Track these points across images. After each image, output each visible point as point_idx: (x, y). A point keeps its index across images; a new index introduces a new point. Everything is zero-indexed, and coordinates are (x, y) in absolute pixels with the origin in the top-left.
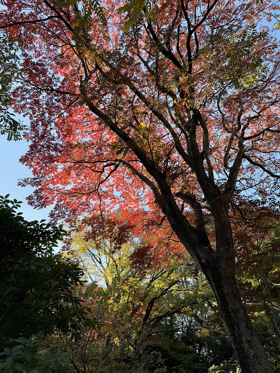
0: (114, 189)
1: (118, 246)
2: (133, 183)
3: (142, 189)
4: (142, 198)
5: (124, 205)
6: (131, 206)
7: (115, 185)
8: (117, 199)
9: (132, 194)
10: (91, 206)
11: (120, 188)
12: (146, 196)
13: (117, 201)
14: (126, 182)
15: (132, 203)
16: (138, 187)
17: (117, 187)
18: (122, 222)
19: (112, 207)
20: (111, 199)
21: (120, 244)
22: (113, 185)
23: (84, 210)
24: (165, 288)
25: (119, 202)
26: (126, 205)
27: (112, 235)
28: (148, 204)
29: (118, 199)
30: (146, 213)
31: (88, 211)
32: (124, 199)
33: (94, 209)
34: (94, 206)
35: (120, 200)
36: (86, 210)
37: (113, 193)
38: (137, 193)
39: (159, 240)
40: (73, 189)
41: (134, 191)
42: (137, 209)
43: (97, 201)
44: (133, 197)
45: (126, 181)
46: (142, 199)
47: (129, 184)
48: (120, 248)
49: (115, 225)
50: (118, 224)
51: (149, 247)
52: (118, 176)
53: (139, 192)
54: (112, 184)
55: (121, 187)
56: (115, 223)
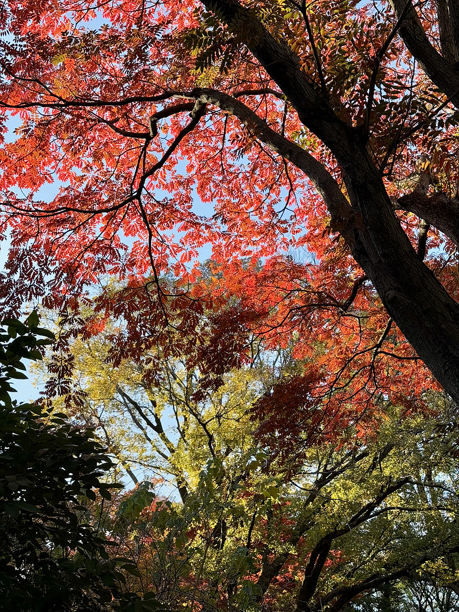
0: (194, 194)
1: (212, 376)
2: (253, 170)
3: (284, 190)
4: (285, 222)
5: (227, 246)
6: (250, 248)
7: (196, 181)
8: (203, 227)
9: (252, 209)
10: (122, 252)
11: (213, 190)
12: (299, 212)
13: (206, 234)
14: (232, 169)
15: (254, 239)
16: (271, 186)
17: (202, 187)
18: (222, 301)
19: (191, 253)
20: (185, 228)
21: (220, 371)
22: (190, 181)
23: (100, 266)
24: (365, 502)
25: (213, 237)
26: (235, 247)
27: (192, 343)
28: (306, 239)
29: (208, 227)
30: (297, 271)
31: (115, 271)
32: (225, 228)
33: (132, 264)
34: (129, 251)
35: (214, 230)
36: (109, 267)
37: (190, 207)
38: (270, 206)
39: (343, 356)
40: (62, 199)
41: (258, 199)
42: (270, 257)
43: (139, 236)
44: (254, 218)
45: (230, 166)
46: (284, 226)
47: (241, 176)
48: (219, 383)
49: (202, 313)
50: (210, 307)
51: (314, 377)
52: (203, 149)
53: (274, 202)
54: (186, 175)
55: (217, 186)
56: (200, 306)
